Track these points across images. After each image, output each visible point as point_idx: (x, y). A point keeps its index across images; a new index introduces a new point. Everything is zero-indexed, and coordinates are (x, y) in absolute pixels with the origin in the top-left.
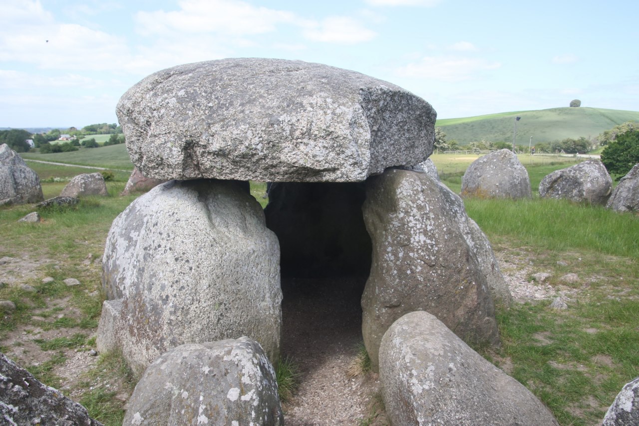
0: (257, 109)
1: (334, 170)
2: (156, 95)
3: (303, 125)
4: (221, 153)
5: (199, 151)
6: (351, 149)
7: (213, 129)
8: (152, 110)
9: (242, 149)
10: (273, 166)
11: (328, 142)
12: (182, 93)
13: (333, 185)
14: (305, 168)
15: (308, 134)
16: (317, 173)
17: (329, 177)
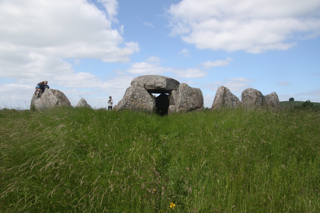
0: (153, 80)
1: (162, 87)
2: (139, 79)
3: (159, 82)
4: (149, 86)
5: (146, 86)
6: (164, 84)
7: (148, 83)
8: (139, 81)
9: (151, 85)
10: (155, 87)
11: (161, 83)
12: (143, 79)
13: (162, 88)
14: (159, 87)
15: (159, 83)
16: (160, 87)
17: (161, 87)
